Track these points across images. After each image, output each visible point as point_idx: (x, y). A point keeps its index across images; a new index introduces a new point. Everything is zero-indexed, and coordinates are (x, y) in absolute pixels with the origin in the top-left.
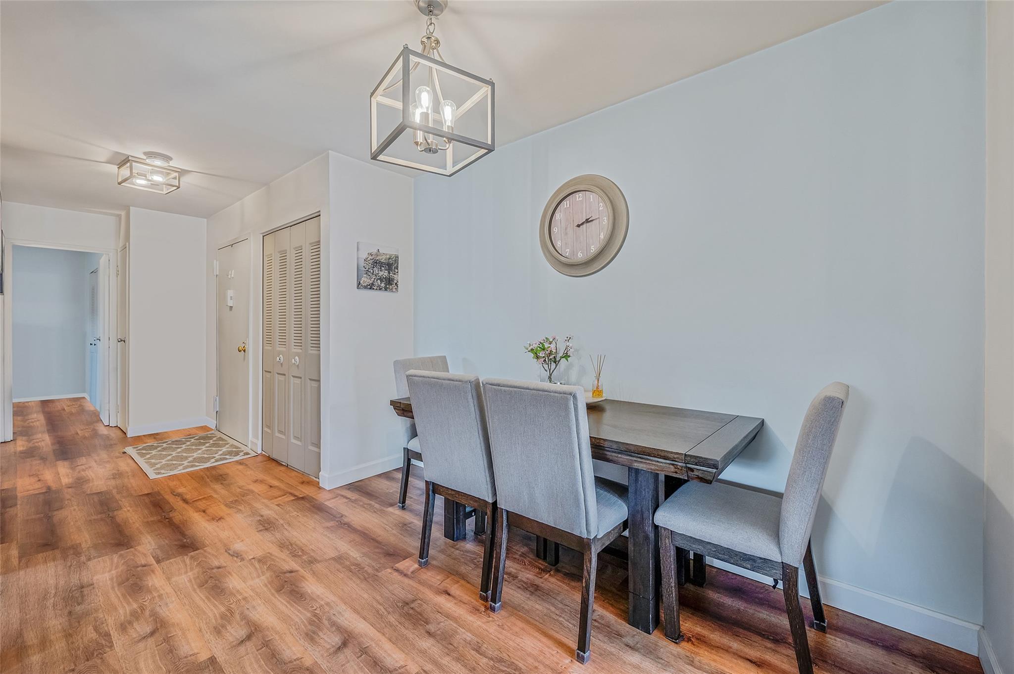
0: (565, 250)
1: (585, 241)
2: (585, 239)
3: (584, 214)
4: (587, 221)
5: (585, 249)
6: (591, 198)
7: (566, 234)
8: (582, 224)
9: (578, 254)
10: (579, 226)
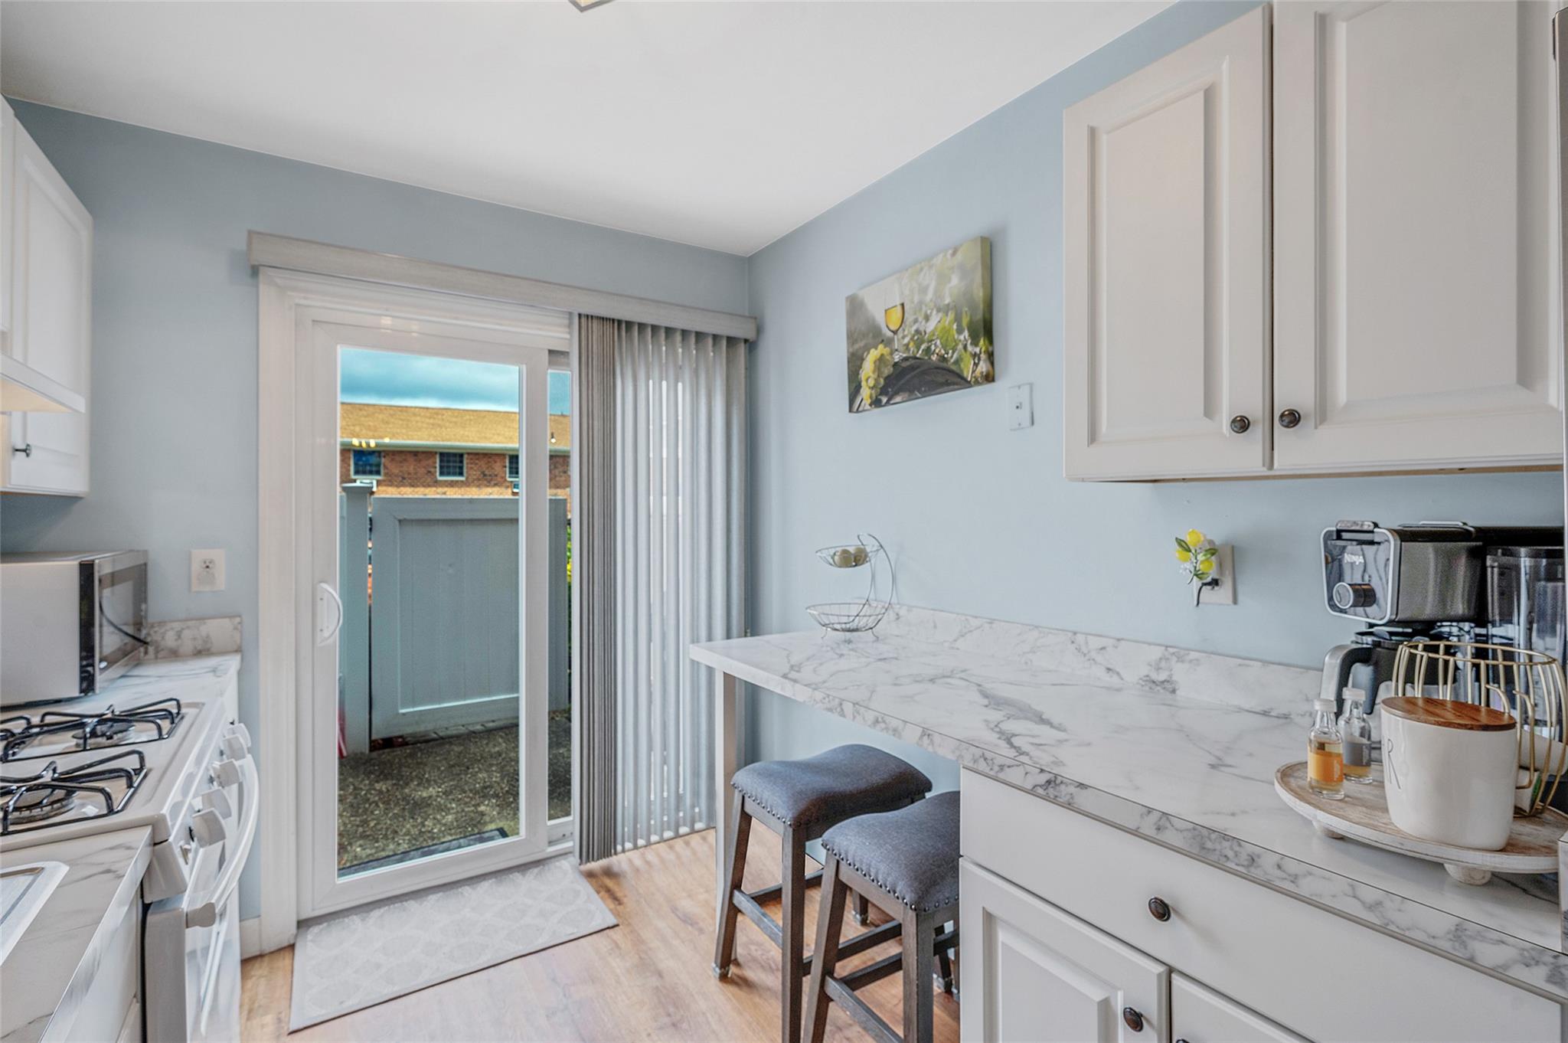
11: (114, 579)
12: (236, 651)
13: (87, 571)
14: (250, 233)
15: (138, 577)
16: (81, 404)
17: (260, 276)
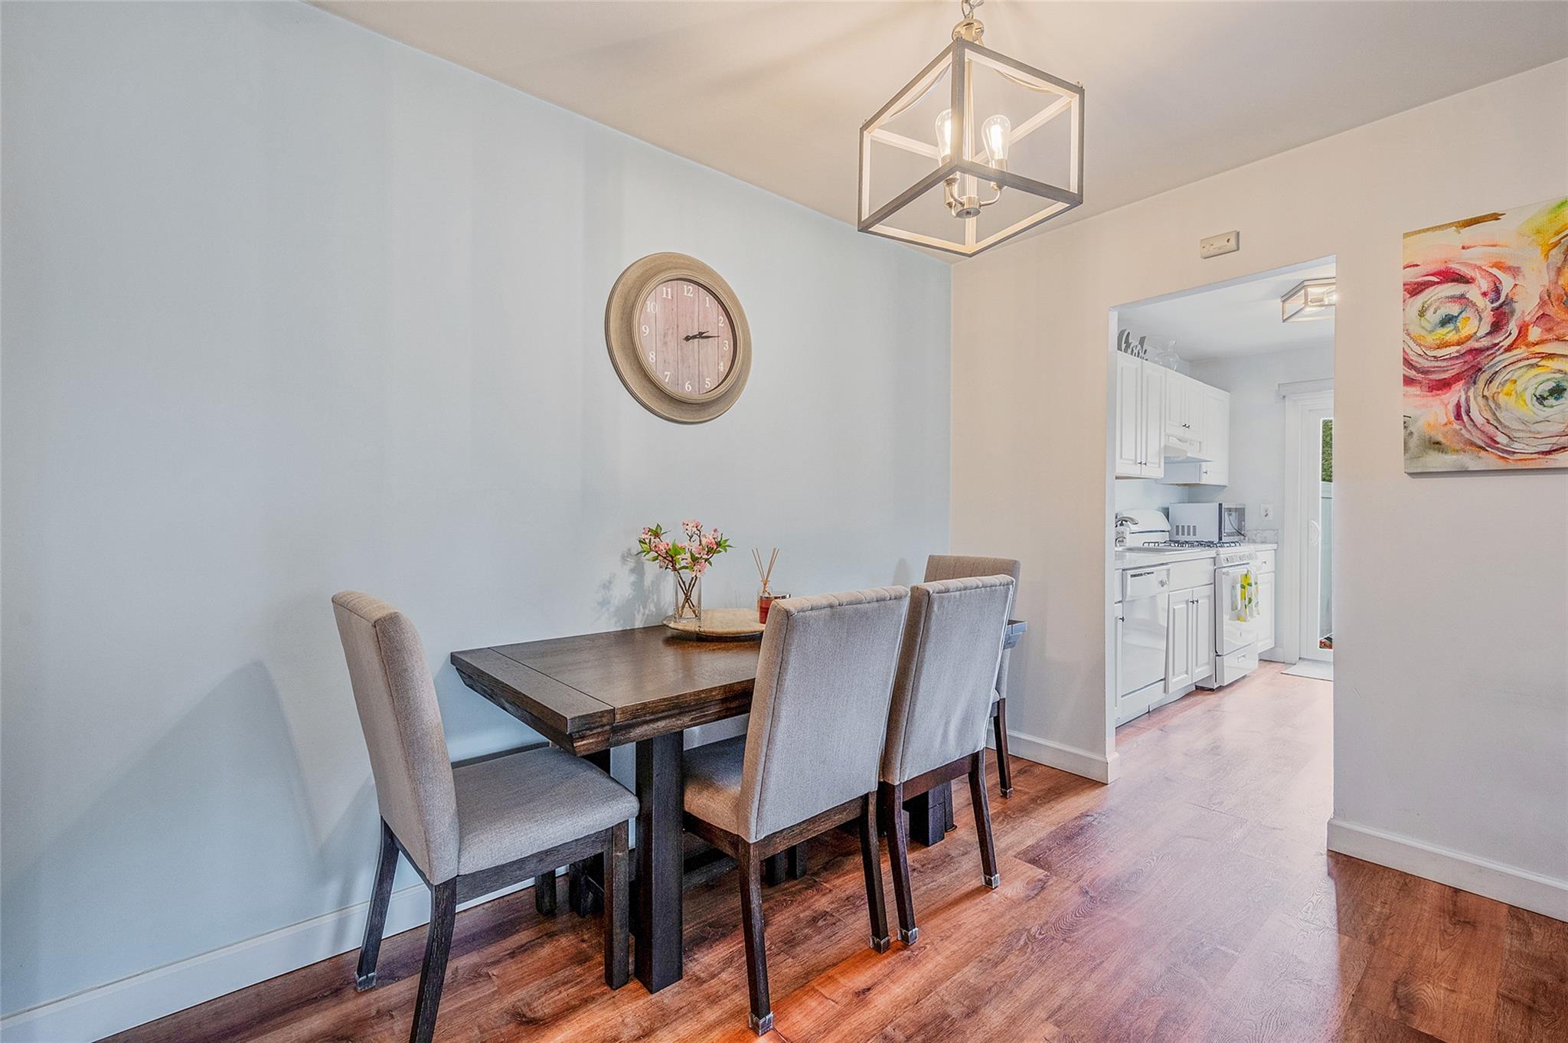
0: (663, 373)
1: (697, 368)
2: (697, 363)
3: (696, 323)
4: (701, 336)
5: (697, 380)
6: (708, 301)
7: (665, 343)
8: (694, 337)
9: (685, 384)
10: (687, 339)
11: (1230, 510)
12: (1277, 544)
13: (1220, 505)
14: (1280, 385)
15: (1241, 512)
17: (1286, 398)
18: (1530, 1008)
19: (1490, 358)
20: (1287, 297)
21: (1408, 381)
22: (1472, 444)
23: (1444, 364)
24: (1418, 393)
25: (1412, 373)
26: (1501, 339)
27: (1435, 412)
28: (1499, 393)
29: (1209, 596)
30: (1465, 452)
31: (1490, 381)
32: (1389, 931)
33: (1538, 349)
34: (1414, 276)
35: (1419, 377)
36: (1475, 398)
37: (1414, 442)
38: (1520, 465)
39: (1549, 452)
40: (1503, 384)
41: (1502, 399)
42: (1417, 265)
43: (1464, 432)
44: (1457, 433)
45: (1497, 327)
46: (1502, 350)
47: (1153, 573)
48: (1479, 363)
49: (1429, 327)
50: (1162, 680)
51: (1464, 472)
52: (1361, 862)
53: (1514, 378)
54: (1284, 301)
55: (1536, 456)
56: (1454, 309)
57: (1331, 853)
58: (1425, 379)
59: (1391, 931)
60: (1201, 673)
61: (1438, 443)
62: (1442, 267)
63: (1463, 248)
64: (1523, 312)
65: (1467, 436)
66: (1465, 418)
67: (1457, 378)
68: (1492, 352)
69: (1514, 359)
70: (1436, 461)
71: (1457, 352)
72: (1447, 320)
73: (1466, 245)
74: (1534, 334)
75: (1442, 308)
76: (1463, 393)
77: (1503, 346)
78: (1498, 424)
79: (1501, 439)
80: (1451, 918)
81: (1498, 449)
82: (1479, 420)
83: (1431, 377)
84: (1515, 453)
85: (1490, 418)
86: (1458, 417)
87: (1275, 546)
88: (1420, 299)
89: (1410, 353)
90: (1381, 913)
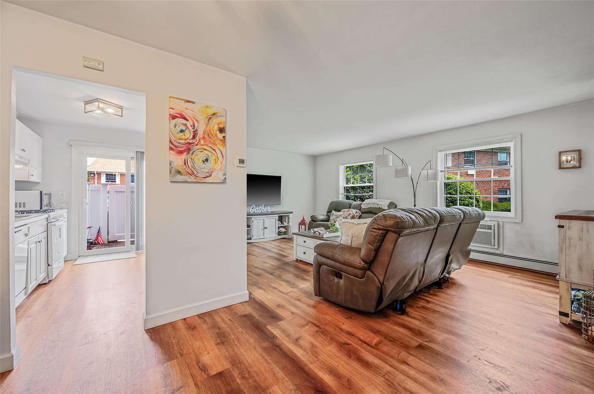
11: (46, 194)
12: (67, 209)
13: (41, 192)
14: (69, 140)
15: (50, 195)
16: (40, 169)
17: (72, 146)
18: (222, 343)
19: (193, 146)
20: (87, 103)
21: (171, 149)
22: (189, 173)
23: (181, 145)
24: (174, 154)
25: (172, 146)
26: (195, 141)
27: (178, 161)
28: (194, 158)
29: (45, 237)
30: (186, 175)
31: (192, 154)
32: (182, 347)
33: (203, 147)
34: (173, 112)
35: (174, 148)
36: (189, 158)
37: (173, 171)
38: (199, 181)
39: (205, 178)
40: (195, 155)
41: (195, 160)
42: (174, 109)
43: (186, 169)
44: (185, 169)
45: (194, 137)
46: (195, 145)
47: (21, 230)
48: (190, 147)
49: (177, 132)
50: (24, 289)
51: (186, 182)
52: (157, 328)
53: (198, 154)
54: (85, 104)
55: (202, 178)
56: (184, 128)
57: (147, 331)
58: (176, 149)
59: (183, 347)
60: (41, 278)
61: (180, 172)
62: (181, 113)
63: (186, 109)
64: (200, 135)
65: (187, 170)
66: (187, 164)
67: (185, 151)
68: (193, 145)
69: (198, 148)
70: (179, 178)
71: (185, 142)
72: (182, 131)
73: (187, 108)
74: (202, 142)
75: (181, 127)
76: (186, 156)
77: (195, 144)
78: (195, 168)
79: (195, 172)
80: (190, 329)
81: (194, 175)
82: (190, 166)
83: (178, 149)
84: (198, 177)
85: (192, 165)
86: (185, 164)
87: (67, 210)
88: (174, 122)
89: (172, 139)
90: (176, 342)
